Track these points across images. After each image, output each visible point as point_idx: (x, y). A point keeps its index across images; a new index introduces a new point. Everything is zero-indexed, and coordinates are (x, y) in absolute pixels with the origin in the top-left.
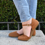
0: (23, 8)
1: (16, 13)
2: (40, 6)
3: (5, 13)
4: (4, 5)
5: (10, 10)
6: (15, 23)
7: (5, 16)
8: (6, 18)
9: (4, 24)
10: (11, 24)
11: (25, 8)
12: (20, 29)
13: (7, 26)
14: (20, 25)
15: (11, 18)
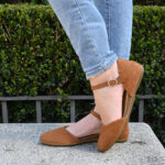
0: (85, 29)
1: (64, 67)
2: (142, 43)
3: (29, 66)
4: (24, 42)
5: (45, 57)
6: (60, 100)
7: (27, 78)
8: (31, 81)
9: (24, 102)
10: (50, 101)
11: (92, 28)
12: (77, 120)
13: (35, 108)
14: (76, 107)
15: (48, 84)
